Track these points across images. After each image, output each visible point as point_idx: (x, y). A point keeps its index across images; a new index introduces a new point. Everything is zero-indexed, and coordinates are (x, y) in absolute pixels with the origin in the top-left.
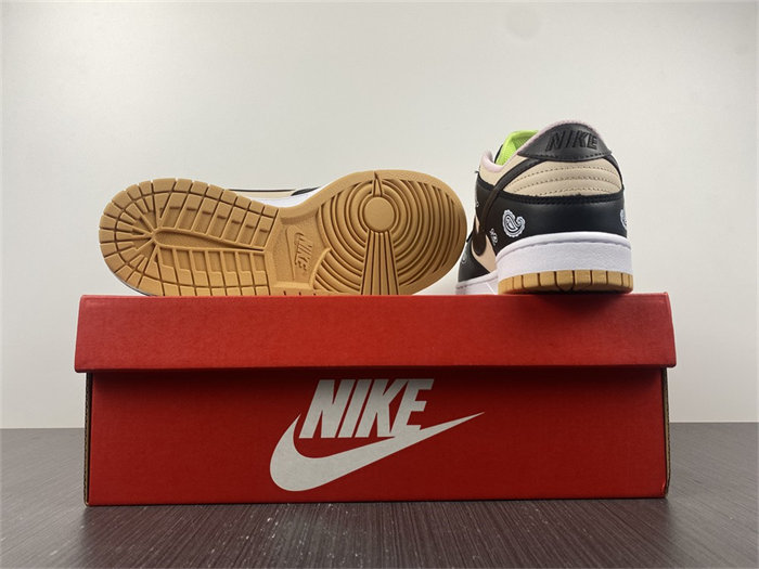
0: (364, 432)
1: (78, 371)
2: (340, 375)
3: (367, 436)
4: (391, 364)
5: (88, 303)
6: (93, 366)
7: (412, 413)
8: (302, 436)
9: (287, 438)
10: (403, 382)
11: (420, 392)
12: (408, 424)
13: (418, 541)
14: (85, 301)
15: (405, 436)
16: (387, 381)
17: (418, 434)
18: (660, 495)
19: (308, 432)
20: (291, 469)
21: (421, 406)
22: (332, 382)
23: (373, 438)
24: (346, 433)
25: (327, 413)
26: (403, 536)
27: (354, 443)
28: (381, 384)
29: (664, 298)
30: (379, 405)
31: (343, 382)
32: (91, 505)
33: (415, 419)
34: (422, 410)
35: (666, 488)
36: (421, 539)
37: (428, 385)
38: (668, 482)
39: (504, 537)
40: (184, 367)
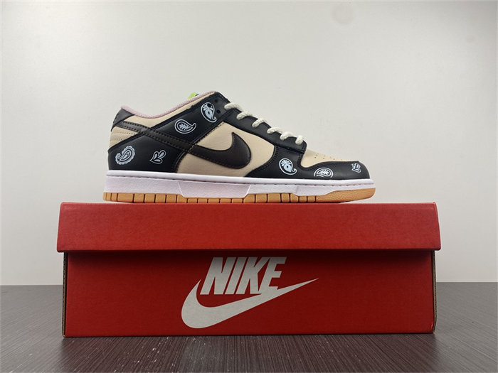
0: (241, 291)
1: (59, 251)
2: (226, 255)
3: (244, 293)
4: (259, 248)
5: (66, 208)
6: (69, 248)
7: (273, 279)
8: (201, 293)
9: (192, 295)
10: (267, 259)
11: (278, 265)
12: (270, 285)
13: (249, 364)
14: (64, 206)
15: (268, 293)
16: (256, 258)
17: (276, 293)
18: (430, 332)
19: (206, 291)
20: (195, 314)
21: (278, 274)
22: (222, 259)
23: (248, 294)
24: (230, 291)
25: (218, 278)
26: (239, 360)
27: (235, 298)
28: (252, 260)
29: (433, 206)
30: (251, 273)
31: (228, 258)
32: (66, 337)
33: (274, 282)
34: (279, 277)
35: (434, 327)
36: (251, 362)
37: (282, 261)
38: (435, 323)
39: (304, 361)
40: (127, 249)
